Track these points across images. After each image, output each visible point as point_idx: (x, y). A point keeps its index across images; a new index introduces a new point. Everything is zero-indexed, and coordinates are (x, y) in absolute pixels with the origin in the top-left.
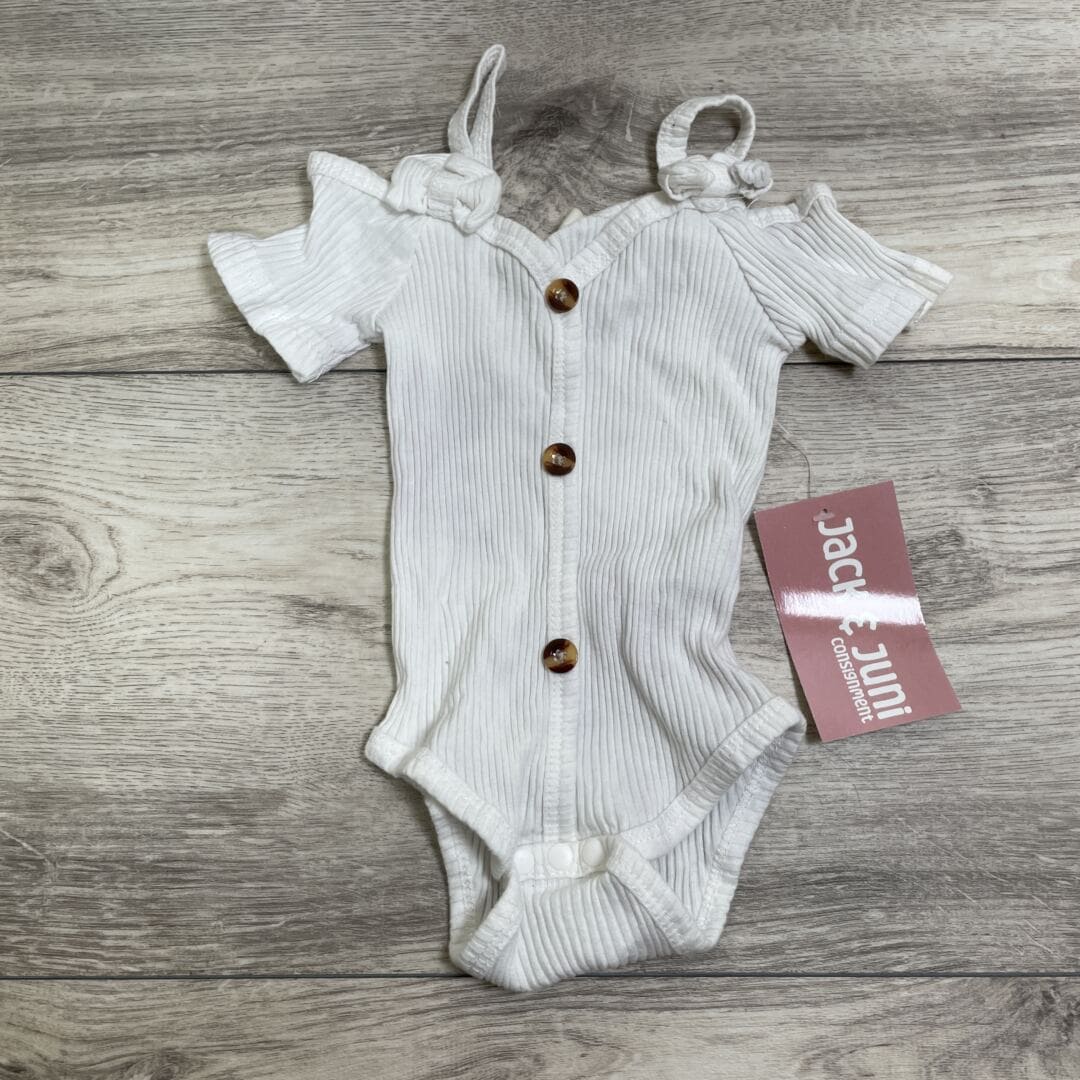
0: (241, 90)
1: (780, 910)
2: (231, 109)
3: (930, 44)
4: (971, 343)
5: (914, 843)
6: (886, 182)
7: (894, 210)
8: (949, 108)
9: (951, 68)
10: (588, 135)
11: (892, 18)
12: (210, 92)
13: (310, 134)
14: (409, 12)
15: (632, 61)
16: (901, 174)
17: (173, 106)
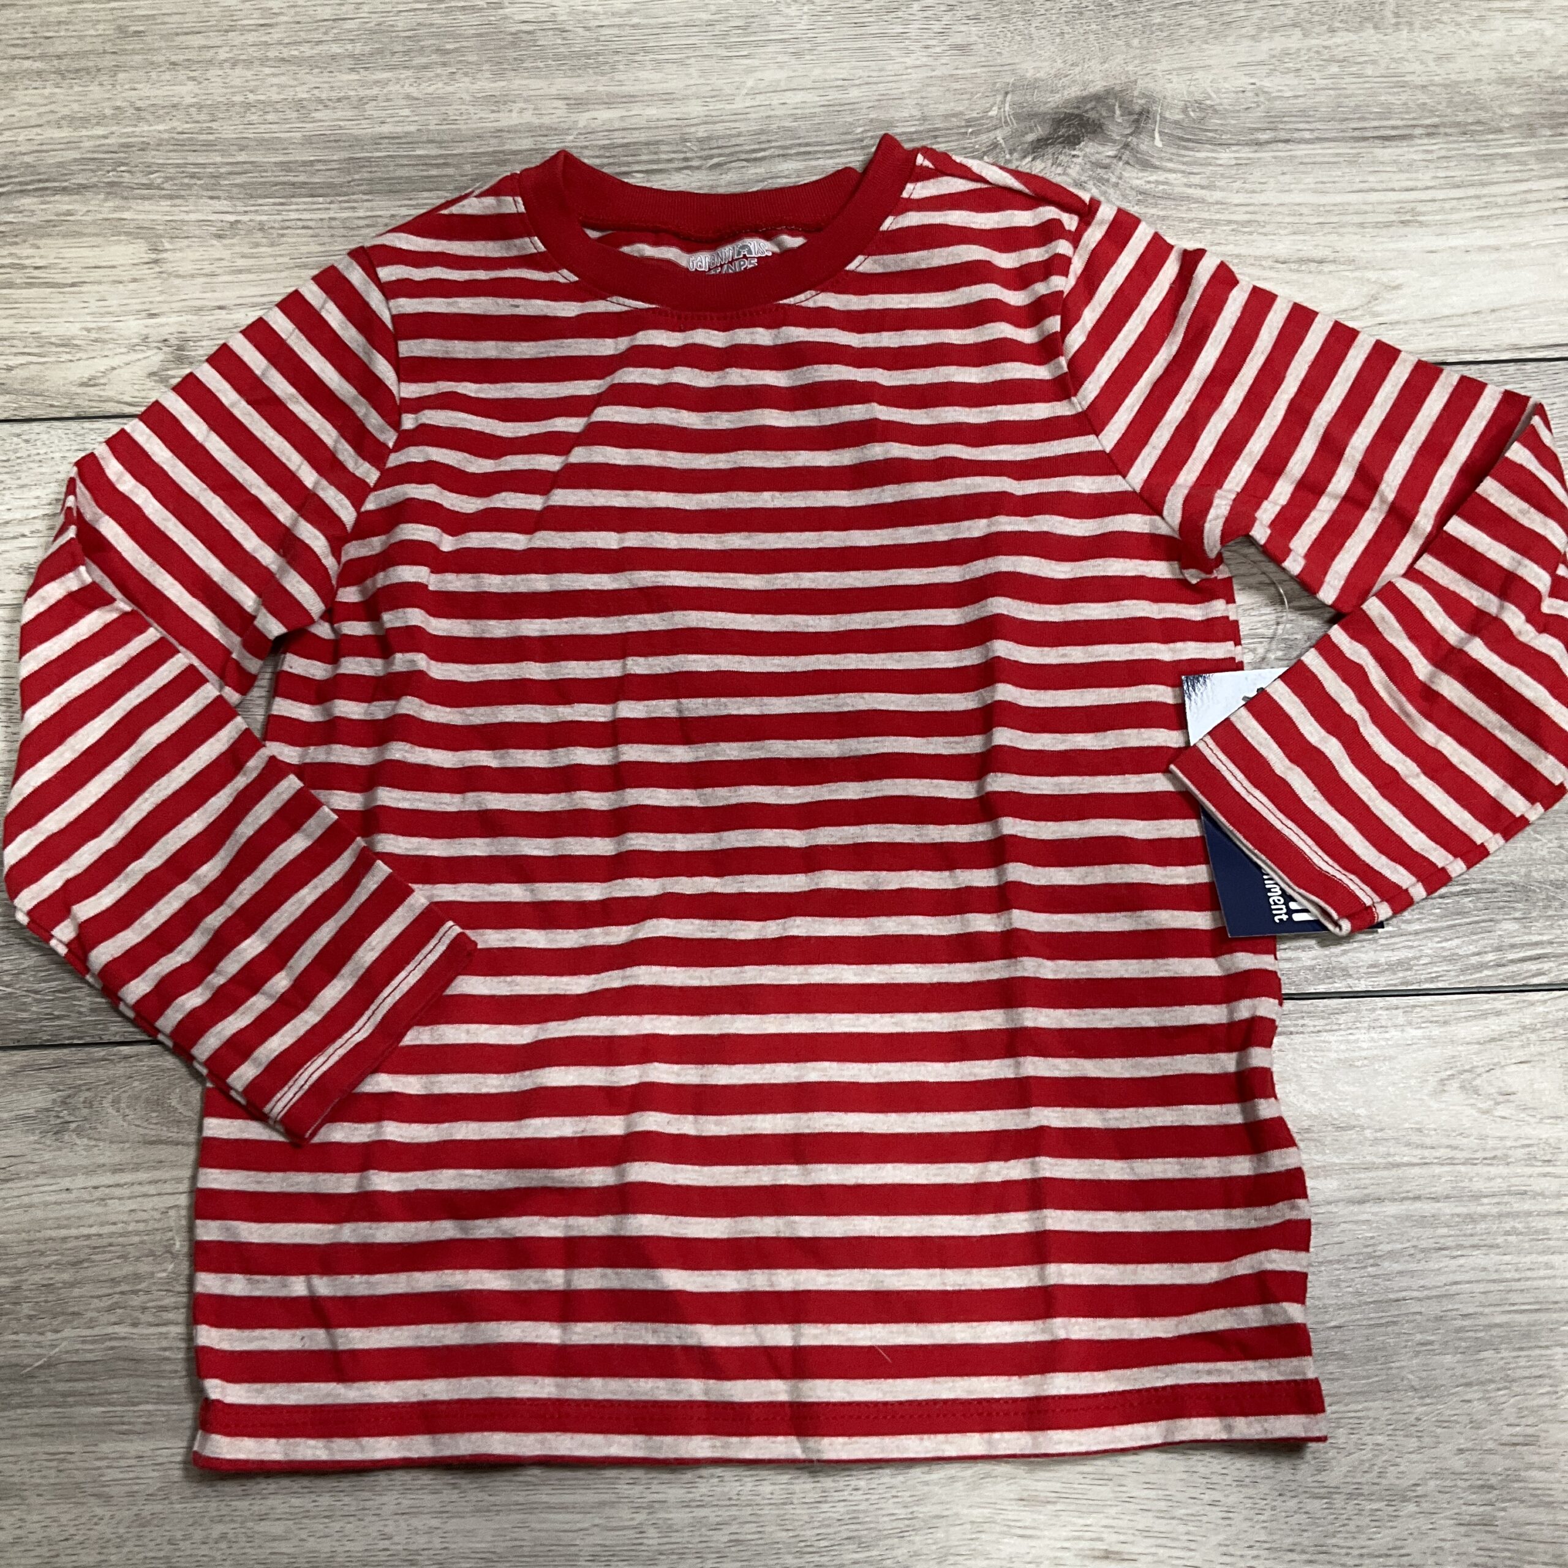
0: (728, 107)
1: (1403, 926)
2: (718, 126)
3: (1476, 45)
4: (1550, 342)
5: (1545, 852)
6: (1442, 181)
7: (1453, 210)
8: (1501, 107)
9: (1500, 67)
10: (1114, 141)
11: (1431, 18)
12: (695, 109)
13: (808, 149)
14: (906, 23)
15: (1155, 66)
16: (1459, 173)
17: (652, 124)
